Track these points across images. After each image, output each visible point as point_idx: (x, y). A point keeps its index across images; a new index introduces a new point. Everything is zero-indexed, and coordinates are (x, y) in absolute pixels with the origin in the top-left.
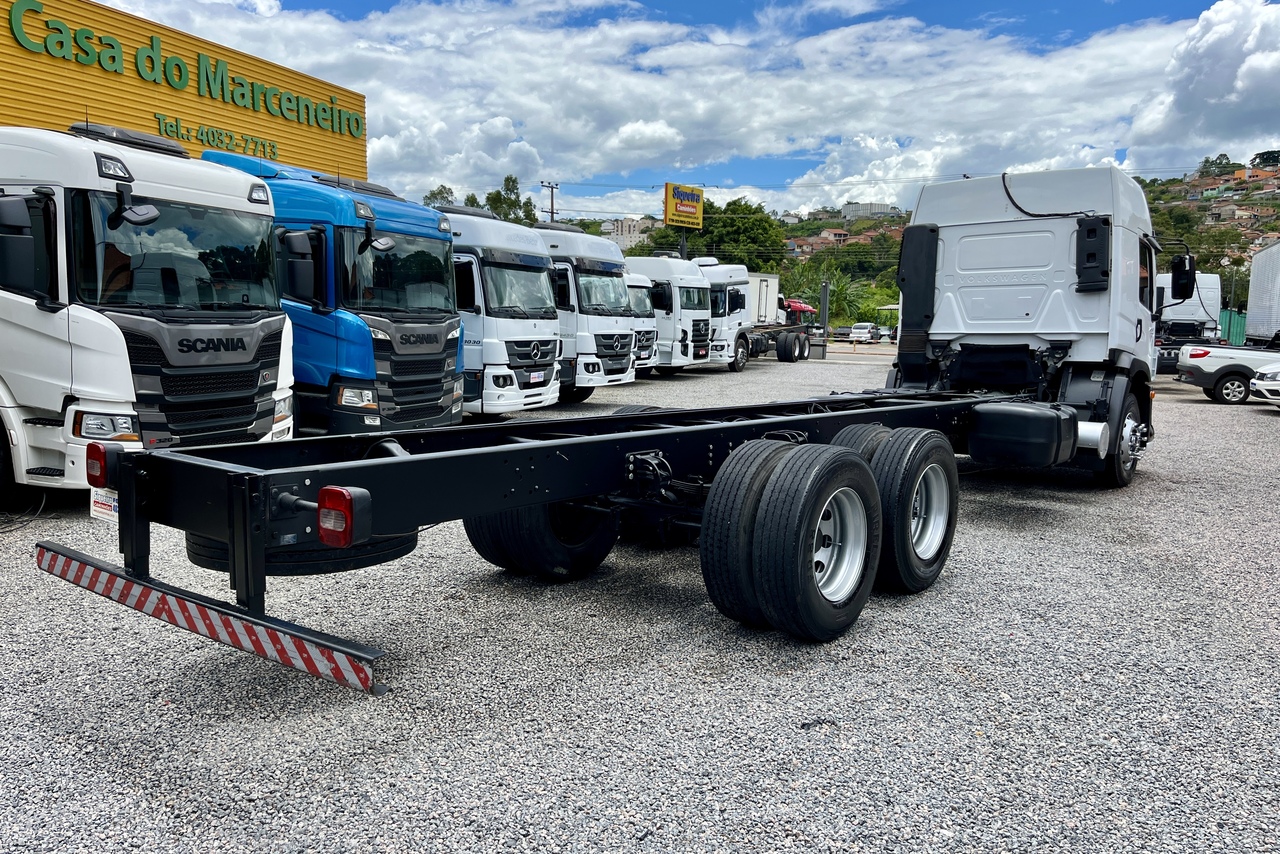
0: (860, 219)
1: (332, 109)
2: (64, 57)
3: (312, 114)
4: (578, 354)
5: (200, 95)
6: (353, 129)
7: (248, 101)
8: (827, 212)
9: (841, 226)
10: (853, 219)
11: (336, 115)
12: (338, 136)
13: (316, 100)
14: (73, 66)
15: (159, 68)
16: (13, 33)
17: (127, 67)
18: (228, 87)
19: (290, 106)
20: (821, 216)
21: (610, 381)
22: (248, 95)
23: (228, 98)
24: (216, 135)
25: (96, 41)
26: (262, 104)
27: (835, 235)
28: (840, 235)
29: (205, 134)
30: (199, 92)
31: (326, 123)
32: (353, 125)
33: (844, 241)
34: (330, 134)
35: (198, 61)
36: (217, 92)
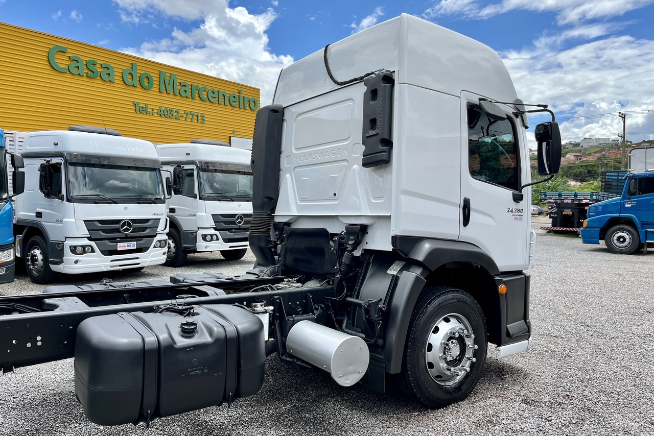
0: (591, 147)
1: (239, 96)
2: (79, 74)
3: (227, 99)
4: (198, 228)
5: (160, 92)
6: (252, 106)
7: (189, 94)
8: (572, 144)
9: (580, 151)
10: (588, 147)
11: (241, 99)
12: (242, 110)
13: (229, 92)
14: (85, 79)
15: (136, 79)
16: (50, 63)
17: (117, 79)
18: (178, 87)
19: (213, 95)
20: (568, 146)
21: (230, 247)
22: (189, 90)
23: (177, 92)
24: (169, 112)
25: (98, 66)
26: (197, 95)
27: (575, 156)
28: (578, 156)
29: (162, 112)
30: (159, 90)
31: (235, 103)
32: (252, 104)
33: (580, 159)
34: (238, 109)
35: (160, 75)
36: (170, 89)
